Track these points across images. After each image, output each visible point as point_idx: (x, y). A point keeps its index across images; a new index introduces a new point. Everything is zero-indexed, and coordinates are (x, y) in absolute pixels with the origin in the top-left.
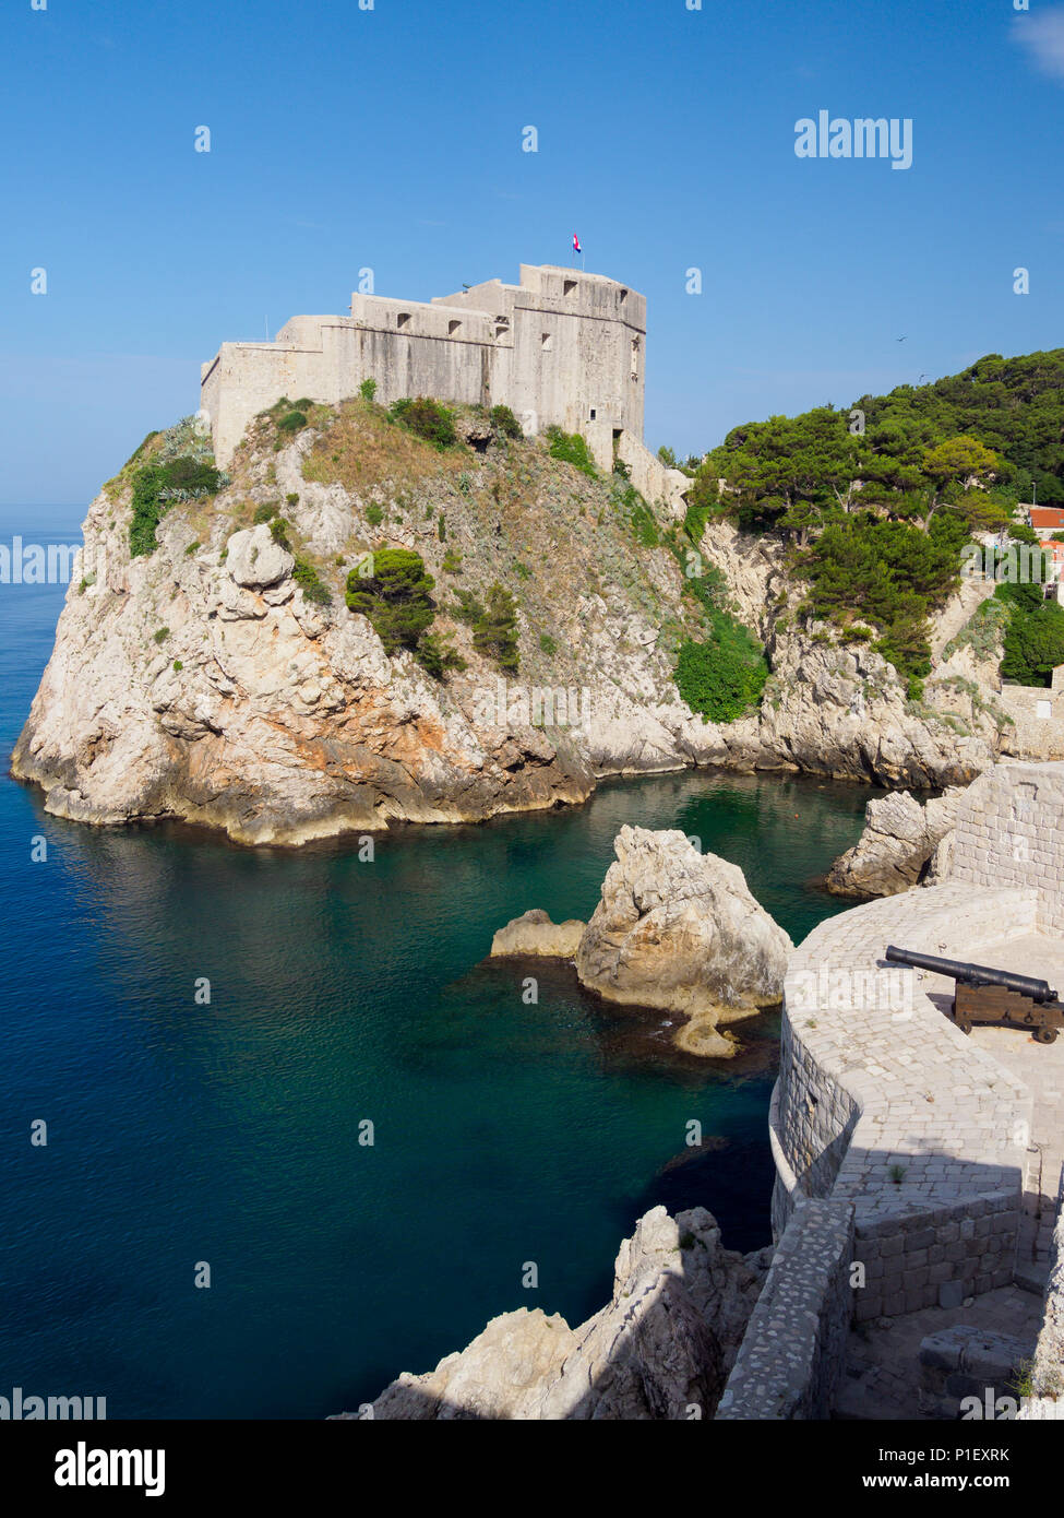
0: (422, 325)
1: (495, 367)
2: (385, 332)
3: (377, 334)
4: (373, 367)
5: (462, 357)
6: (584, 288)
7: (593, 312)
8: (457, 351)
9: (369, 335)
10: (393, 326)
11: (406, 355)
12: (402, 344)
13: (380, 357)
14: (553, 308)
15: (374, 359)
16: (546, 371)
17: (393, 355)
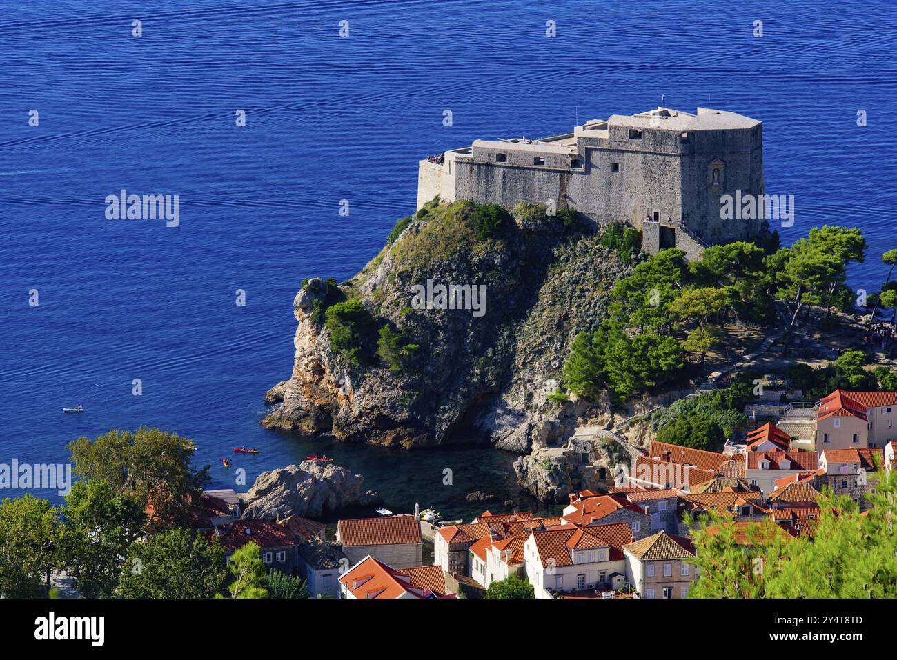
0: (514, 160)
1: (571, 184)
2: (487, 165)
3: (482, 167)
4: (478, 184)
5: (544, 178)
6: (647, 134)
7: (655, 149)
8: (539, 175)
9: (475, 167)
10: (493, 160)
11: (501, 177)
12: (499, 172)
13: (483, 177)
14: (619, 148)
15: (479, 179)
16: (615, 187)
17: (493, 177)
